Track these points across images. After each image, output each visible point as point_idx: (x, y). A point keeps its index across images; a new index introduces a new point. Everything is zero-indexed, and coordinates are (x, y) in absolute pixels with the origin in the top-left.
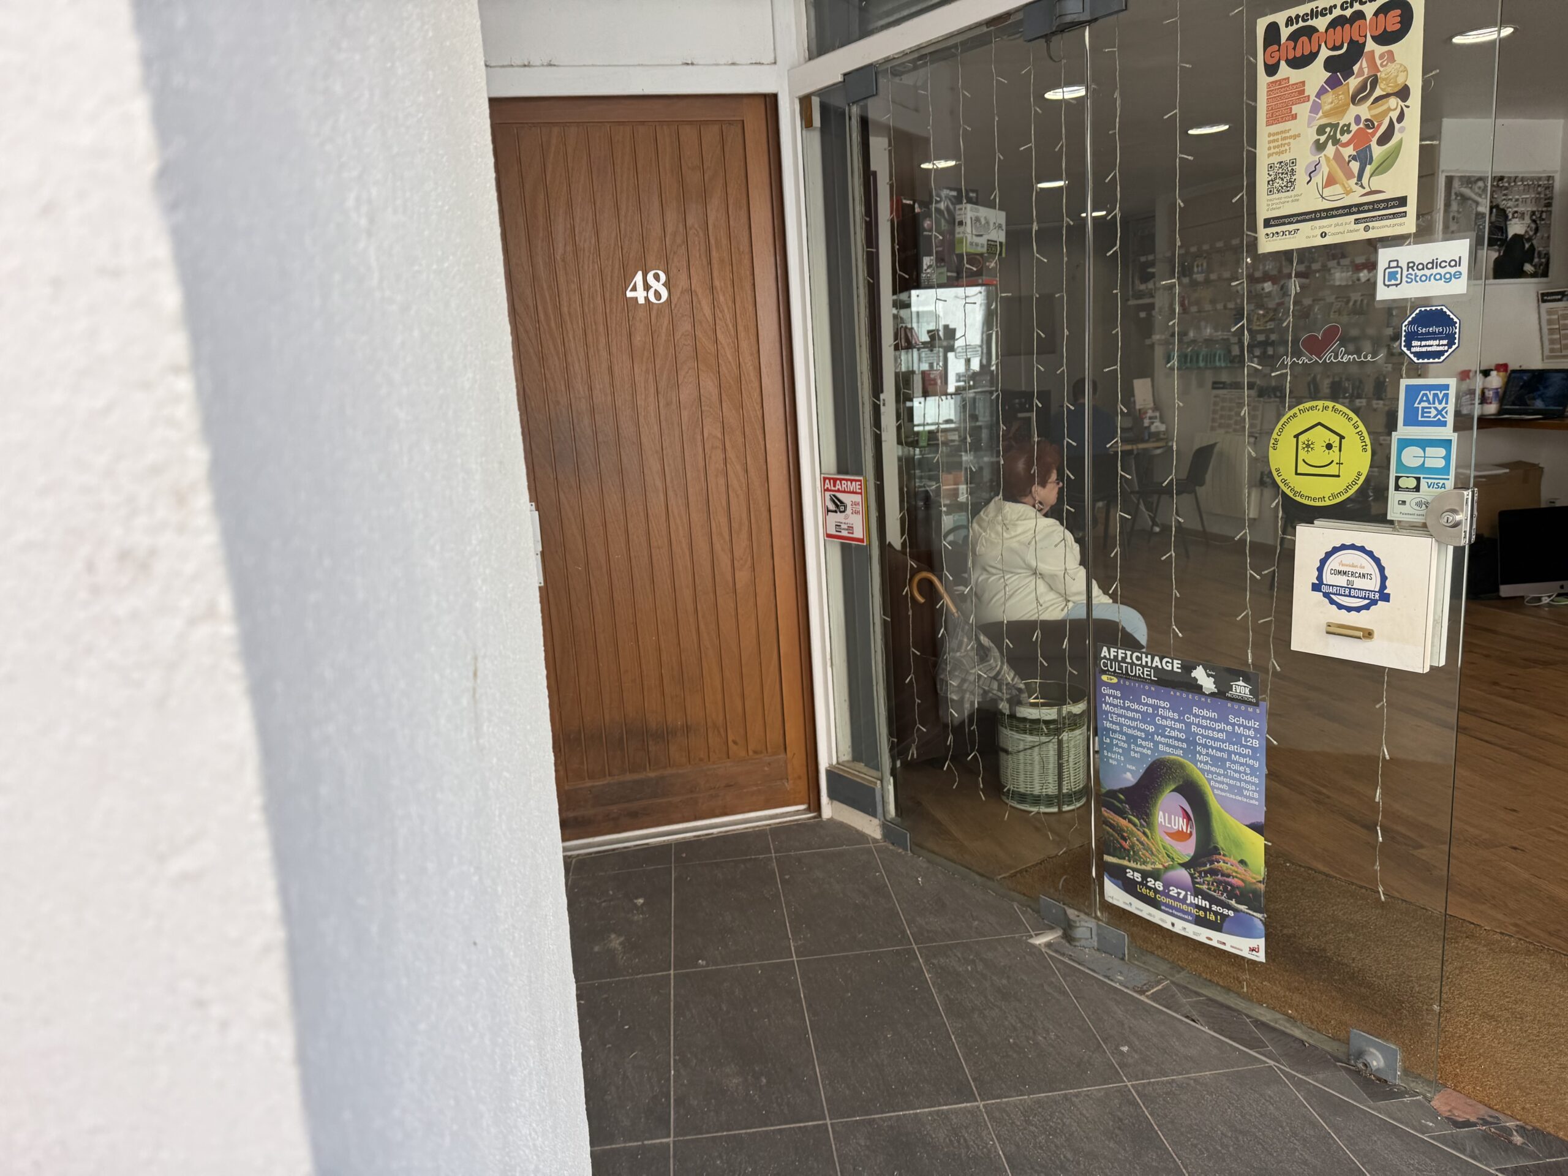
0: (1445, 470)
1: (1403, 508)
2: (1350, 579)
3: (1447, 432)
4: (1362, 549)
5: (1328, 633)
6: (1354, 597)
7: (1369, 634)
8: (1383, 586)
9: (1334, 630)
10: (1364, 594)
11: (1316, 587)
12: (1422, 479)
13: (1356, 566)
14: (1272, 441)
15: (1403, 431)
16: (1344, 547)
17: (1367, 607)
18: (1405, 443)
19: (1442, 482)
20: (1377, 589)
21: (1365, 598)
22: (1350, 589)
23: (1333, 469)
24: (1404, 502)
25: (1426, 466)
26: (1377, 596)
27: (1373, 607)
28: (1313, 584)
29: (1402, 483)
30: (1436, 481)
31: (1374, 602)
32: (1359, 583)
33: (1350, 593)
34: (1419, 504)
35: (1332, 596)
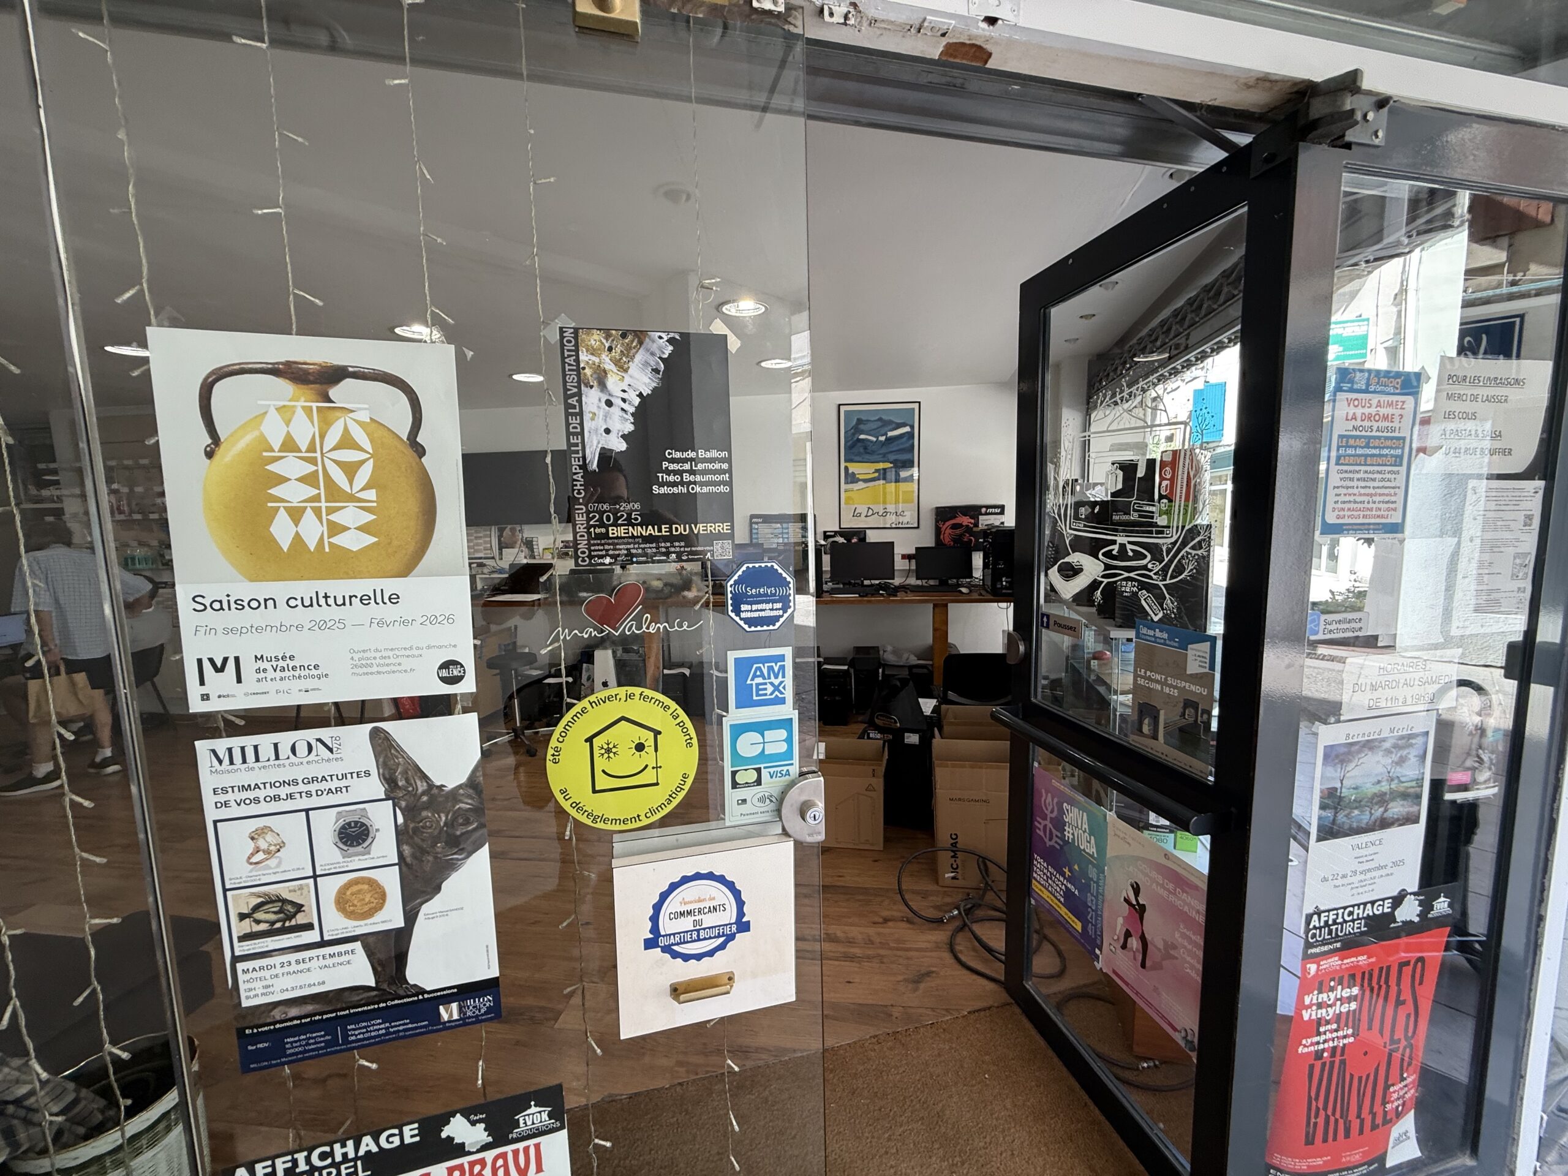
0: (789, 754)
1: (744, 809)
2: (697, 918)
4: (710, 876)
5: (673, 995)
6: (705, 939)
7: (728, 979)
8: (741, 914)
10: (716, 932)
11: (652, 943)
12: (763, 770)
13: (704, 900)
14: (550, 752)
15: (735, 716)
16: (685, 880)
17: (722, 947)
18: (739, 730)
19: (785, 768)
20: (733, 920)
21: (719, 936)
22: (698, 931)
23: (648, 777)
24: (744, 801)
25: (766, 753)
26: (734, 929)
27: (729, 944)
28: (646, 941)
29: (739, 779)
30: (779, 769)
31: (731, 937)
32: (709, 920)
33: (698, 935)
34: (762, 800)
35: (675, 948)
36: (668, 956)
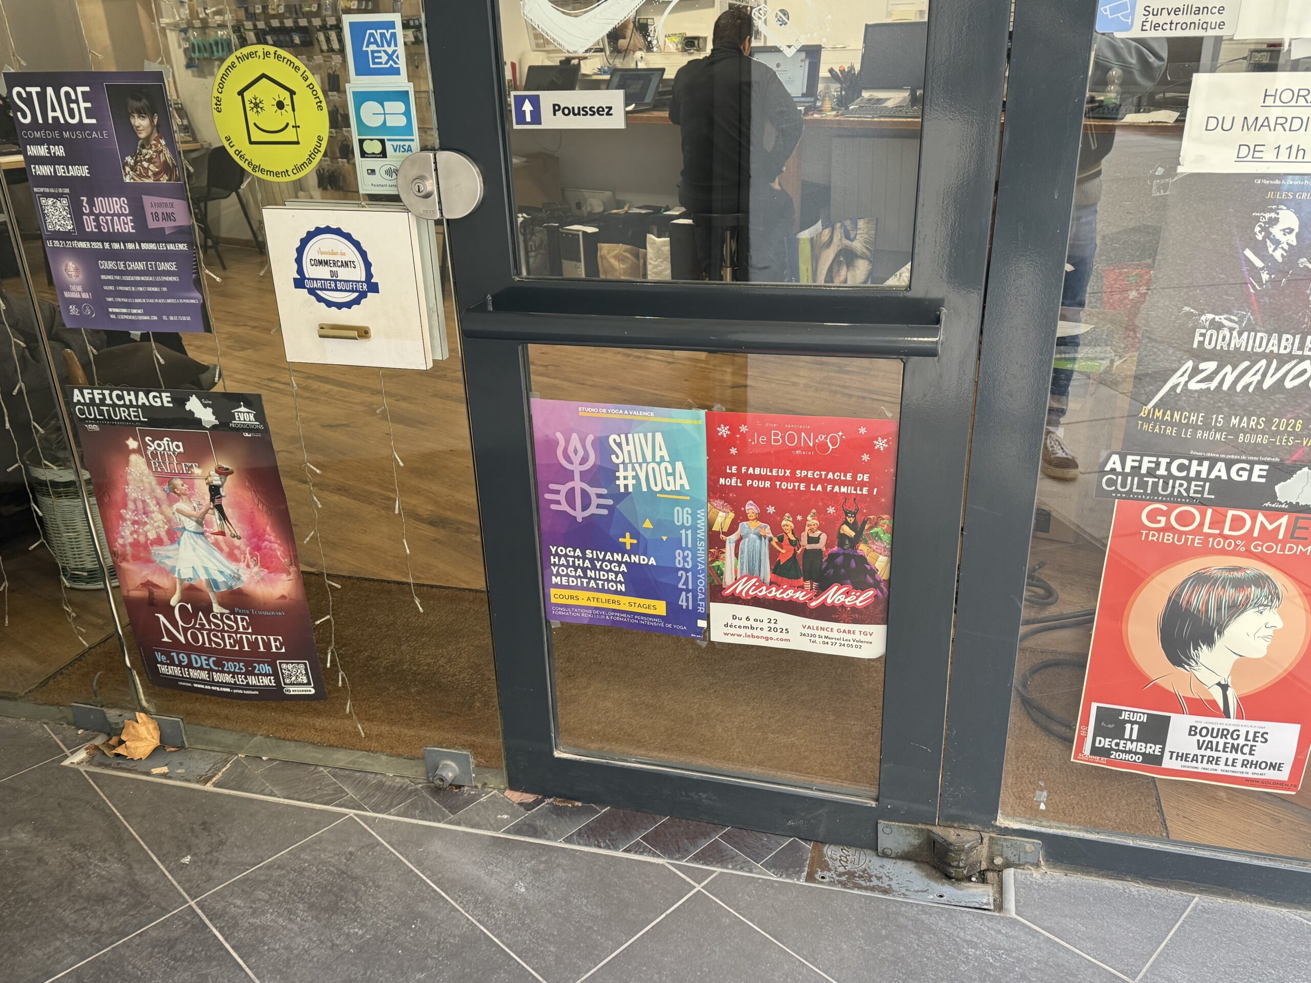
0: (408, 129)
1: (374, 179)
2: (334, 269)
3: (401, 82)
4: (338, 232)
5: (321, 336)
6: (341, 290)
7: (364, 333)
8: (369, 275)
9: (329, 332)
10: (349, 285)
11: (299, 283)
12: (388, 144)
13: (336, 254)
14: (214, 101)
15: (356, 82)
16: (319, 231)
17: (357, 301)
18: (361, 98)
19: (407, 143)
20: (363, 279)
21: (352, 291)
22: (335, 281)
23: (289, 135)
24: (373, 171)
25: (388, 124)
26: (365, 287)
27: (363, 301)
28: (295, 279)
29: (366, 148)
30: (402, 143)
31: (363, 295)
32: (344, 274)
33: (336, 285)
34: (389, 172)
35: (318, 292)
36: (313, 298)
